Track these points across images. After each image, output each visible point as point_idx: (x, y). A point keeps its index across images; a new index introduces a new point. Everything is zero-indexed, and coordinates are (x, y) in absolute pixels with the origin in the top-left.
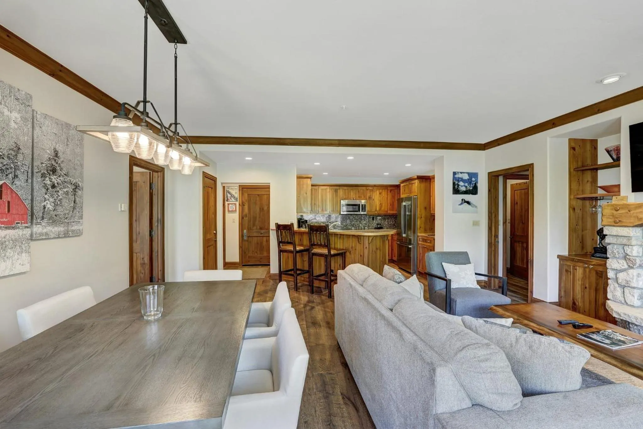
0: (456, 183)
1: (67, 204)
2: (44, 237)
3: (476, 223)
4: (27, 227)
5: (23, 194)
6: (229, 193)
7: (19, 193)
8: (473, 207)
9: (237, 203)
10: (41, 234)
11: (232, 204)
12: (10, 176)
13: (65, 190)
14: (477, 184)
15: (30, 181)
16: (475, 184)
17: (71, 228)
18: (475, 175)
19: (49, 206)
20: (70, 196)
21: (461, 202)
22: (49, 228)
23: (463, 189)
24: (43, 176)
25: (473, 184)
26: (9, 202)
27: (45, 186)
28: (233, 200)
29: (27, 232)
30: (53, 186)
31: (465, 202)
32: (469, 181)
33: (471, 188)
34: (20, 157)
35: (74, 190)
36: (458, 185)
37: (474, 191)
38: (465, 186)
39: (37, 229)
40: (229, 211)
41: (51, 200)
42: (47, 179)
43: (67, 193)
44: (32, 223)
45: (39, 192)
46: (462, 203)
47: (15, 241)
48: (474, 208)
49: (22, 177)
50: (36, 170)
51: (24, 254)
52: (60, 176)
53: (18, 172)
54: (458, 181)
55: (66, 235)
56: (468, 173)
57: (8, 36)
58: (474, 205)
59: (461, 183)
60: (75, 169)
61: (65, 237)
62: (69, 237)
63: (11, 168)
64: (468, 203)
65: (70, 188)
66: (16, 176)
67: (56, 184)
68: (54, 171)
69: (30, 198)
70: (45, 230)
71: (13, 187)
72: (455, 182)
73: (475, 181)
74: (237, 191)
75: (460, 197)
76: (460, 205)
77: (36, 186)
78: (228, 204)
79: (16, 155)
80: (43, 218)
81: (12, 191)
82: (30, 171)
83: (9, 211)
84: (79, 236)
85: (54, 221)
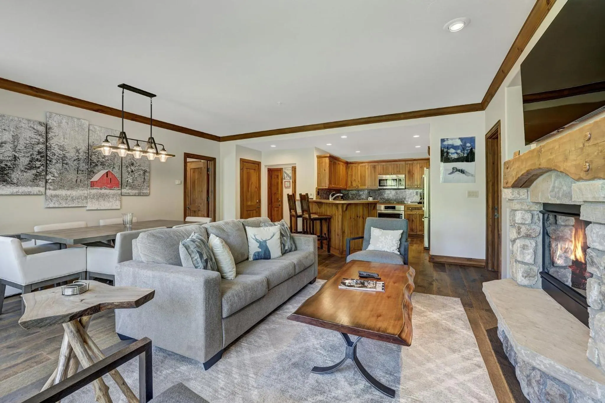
0: (445, 150)
1: (140, 180)
2: (127, 195)
3: (472, 194)
4: (119, 190)
5: (118, 176)
6: (286, 173)
7: (115, 175)
8: (468, 176)
9: (291, 181)
10: (126, 193)
11: (287, 181)
12: (112, 168)
13: (139, 173)
14: (473, 150)
15: (120, 169)
16: (471, 149)
17: (141, 191)
18: (472, 140)
19: (130, 181)
20: (141, 176)
21: (451, 171)
22: (130, 191)
23: (455, 156)
24: (127, 167)
25: (467, 150)
26: (111, 179)
27: (128, 171)
28: (288, 178)
29: (119, 192)
30: (132, 171)
31: (455, 170)
32: (463, 148)
33: (465, 155)
34: (116, 159)
35: (144, 173)
36: (448, 153)
37: (470, 157)
38: (457, 153)
39: (124, 191)
40: (285, 187)
41: (131, 178)
42: (129, 168)
43: (140, 175)
44: (121, 188)
45: (125, 175)
46: (453, 172)
47: (114, 195)
48: (470, 177)
49: (117, 168)
50: (123, 164)
51: (117, 201)
52: (136, 167)
53: (115, 166)
54: (448, 148)
55: (139, 195)
56: (461, 139)
57: (111, 110)
58: (469, 173)
59: (452, 151)
60: (145, 163)
61: (138, 196)
62: (141, 196)
63: (112, 164)
64: (462, 171)
65: (142, 173)
66: (114, 168)
67: (134, 171)
68: (133, 164)
69: (120, 177)
70: (128, 192)
71: (113, 172)
72: (443, 150)
73: (470, 146)
74: (291, 171)
75: (451, 165)
76: (449, 174)
77: (123, 171)
78: (285, 182)
79: (114, 159)
80: (127, 186)
81: (112, 174)
82: (121, 165)
83: (111, 182)
84: (148, 196)
85: (132, 187)
